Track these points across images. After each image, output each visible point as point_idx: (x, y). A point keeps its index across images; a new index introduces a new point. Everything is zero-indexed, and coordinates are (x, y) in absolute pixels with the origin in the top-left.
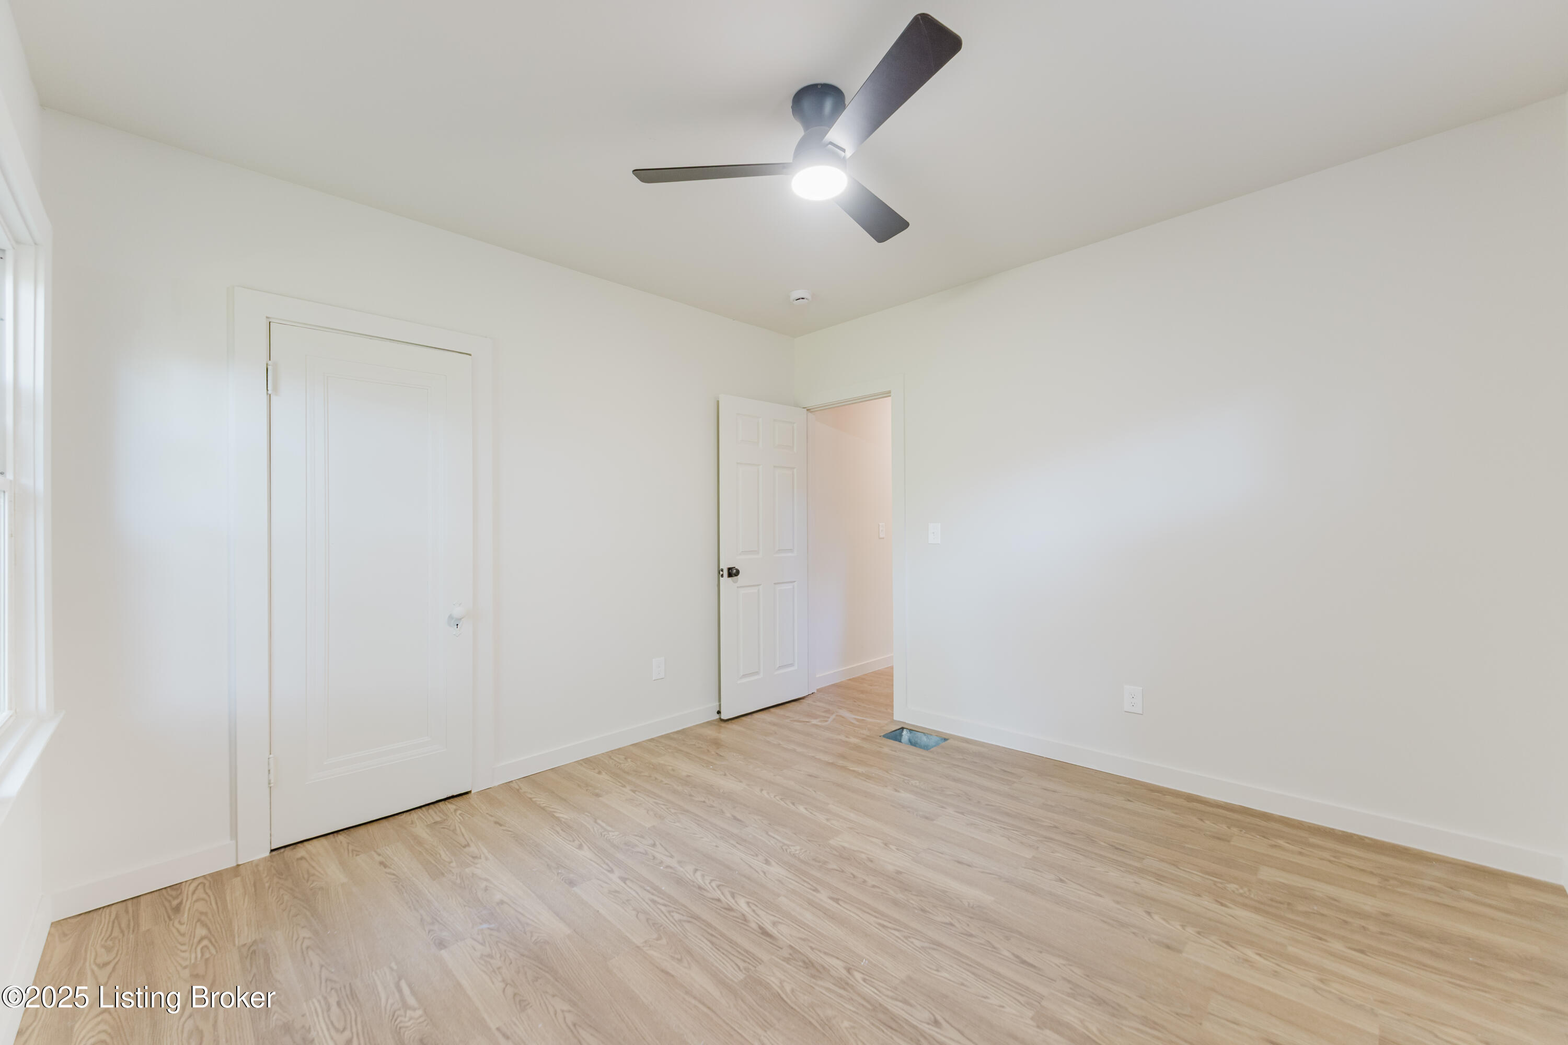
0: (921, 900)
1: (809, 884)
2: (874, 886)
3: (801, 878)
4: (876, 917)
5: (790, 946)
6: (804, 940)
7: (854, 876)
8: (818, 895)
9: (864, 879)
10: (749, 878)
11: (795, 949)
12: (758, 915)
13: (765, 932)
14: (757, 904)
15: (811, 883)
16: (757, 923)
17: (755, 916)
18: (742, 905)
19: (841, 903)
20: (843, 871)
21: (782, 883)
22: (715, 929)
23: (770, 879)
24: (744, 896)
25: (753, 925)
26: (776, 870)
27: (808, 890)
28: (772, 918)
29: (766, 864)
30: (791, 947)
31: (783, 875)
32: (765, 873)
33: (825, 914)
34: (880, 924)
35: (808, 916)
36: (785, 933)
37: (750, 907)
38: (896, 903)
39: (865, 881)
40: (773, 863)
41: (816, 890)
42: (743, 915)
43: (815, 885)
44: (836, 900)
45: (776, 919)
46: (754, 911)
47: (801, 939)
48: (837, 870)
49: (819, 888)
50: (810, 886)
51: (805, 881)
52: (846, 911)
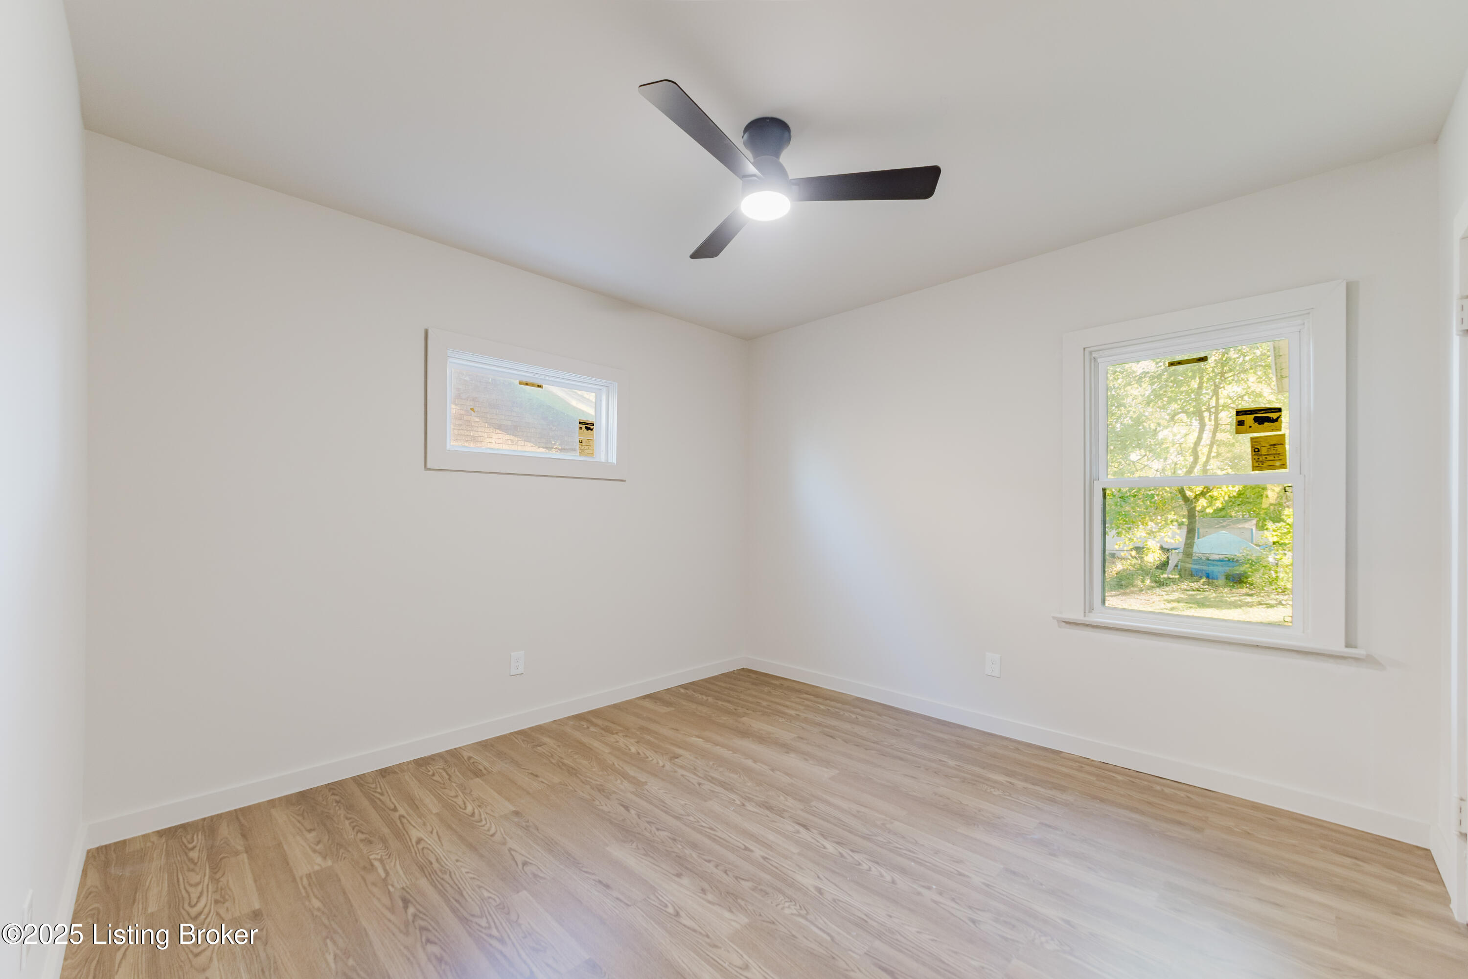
0: (671, 847)
1: (772, 865)
2: (709, 861)
3: (780, 871)
4: (716, 835)
5: (784, 818)
6: (773, 821)
7: (726, 872)
8: (762, 854)
9: (718, 869)
10: (834, 872)
11: (780, 817)
12: (813, 838)
13: (804, 826)
14: (817, 847)
15: (770, 866)
16: (812, 832)
17: (816, 838)
18: (830, 847)
19: (743, 847)
20: (737, 878)
21: (798, 866)
22: (843, 829)
23: (812, 871)
24: (830, 853)
25: (814, 831)
26: (807, 880)
27: (773, 859)
28: (800, 836)
29: (821, 889)
30: (782, 817)
31: (798, 874)
32: (818, 877)
33: (758, 839)
34: (714, 830)
35: (771, 837)
36: (789, 826)
37: (823, 845)
38: (694, 846)
39: (717, 866)
40: (812, 890)
41: (765, 858)
42: (825, 838)
43: (765, 863)
44: (746, 849)
45: (798, 835)
46: (818, 842)
47: (776, 822)
48: (743, 879)
49: (762, 861)
50: (771, 862)
51: (777, 868)
52: (739, 840)
